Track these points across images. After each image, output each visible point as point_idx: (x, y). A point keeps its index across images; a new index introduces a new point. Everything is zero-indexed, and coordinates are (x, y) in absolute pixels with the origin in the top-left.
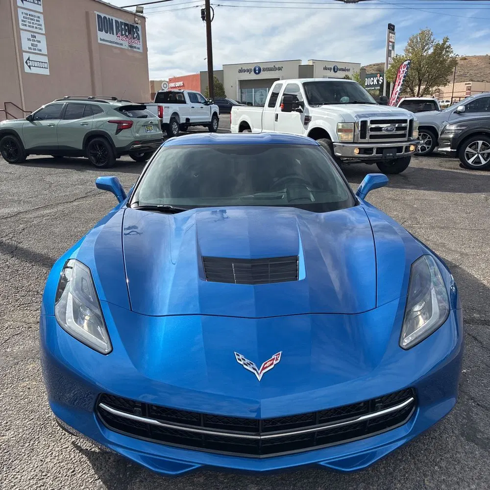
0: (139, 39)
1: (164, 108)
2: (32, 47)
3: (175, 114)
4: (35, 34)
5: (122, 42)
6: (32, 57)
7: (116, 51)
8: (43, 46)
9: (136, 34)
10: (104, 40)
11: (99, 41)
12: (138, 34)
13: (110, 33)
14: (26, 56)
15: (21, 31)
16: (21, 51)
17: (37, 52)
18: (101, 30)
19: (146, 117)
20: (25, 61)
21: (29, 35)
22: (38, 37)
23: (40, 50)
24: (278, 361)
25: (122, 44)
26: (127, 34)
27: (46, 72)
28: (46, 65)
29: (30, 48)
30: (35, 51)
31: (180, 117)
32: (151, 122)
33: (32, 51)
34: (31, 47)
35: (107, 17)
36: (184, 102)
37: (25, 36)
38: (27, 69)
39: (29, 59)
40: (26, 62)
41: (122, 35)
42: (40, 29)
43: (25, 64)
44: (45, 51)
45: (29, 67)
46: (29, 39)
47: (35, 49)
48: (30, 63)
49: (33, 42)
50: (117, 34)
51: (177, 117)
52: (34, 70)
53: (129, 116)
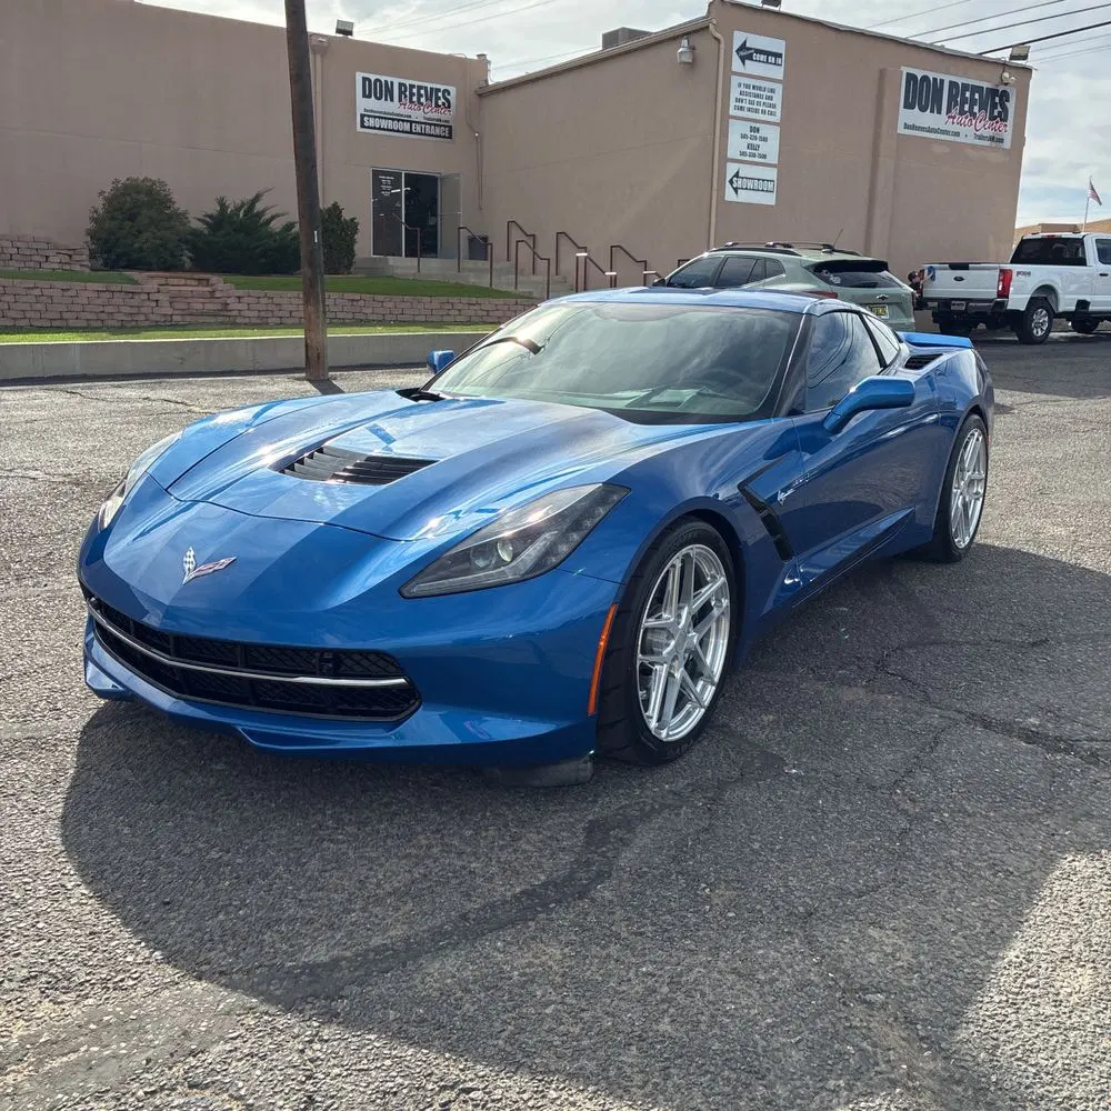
0: (1005, 120)
1: (1014, 275)
2: (748, 151)
3: (1047, 290)
4: (758, 125)
5: (956, 128)
6: (746, 171)
7: (938, 149)
8: (771, 149)
9: (999, 109)
10: (913, 127)
11: (901, 130)
12: (1005, 109)
13: (932, 111)
14: (731, 169)
15: (731, 121)
16: (725, 160)
17: (756, 159)
18: (909, 106)
19: (874, 285)
20: (728, 179)
21: (745, 127)
22: (765, 131)
23: (764, 157)
25: (957, 134)
26: (976, 109)
27: (769, 199)
28: (770, 185)
29: (743, 154)
30: (751, 159)
31: (1061, 296)
32: (883, 298)
33: (747, 158)
34: (746, 150)
35: (931, 75)
36: (1082, 262)
37: (736, 130)
38: (730, 195)
39: (737, 175)
40: (731, 182)
41: (962, 112)
42: (771, 114)
43: (728, 183)
44: (773, 158)
45: (736, 190)
46: (744, 136)
47: (754, 156)
48: (738, 183)
49: (751, 142)
50: (949, 111)
51: (1051, 299)
52: (744, 197)
53: (832, 283)
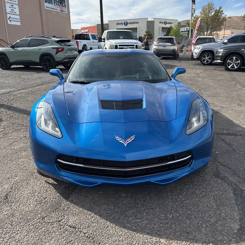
0: (65, 7)
1: (79, 42)
2: (12, 11)
3: (85, 45)
4: (13, 4)
5: (56, 8)
6: (12, 16)
7: (54, 13)
8: (17, 10)
9: (64, 4)
10: (47, 7)
11: (45, 8)
12: (65, 4)
13: (51, 4)
14: (8, 16)
15: (6, 3)
16: (6, 13)
17: (14, 13)
18: (46, 2)
19: (70, 46)
20: (8, 18)
21: (10, 5)
22: (15, 6)
23: (16, 13)
24: (133, 139)
25: (57, 10)
26: (59, 4)
27: (19, 24)
28: (19, 20)
29: (10, 12)
30: (13, 13)
31: (87, 47)
32: (73, 48)
33: (11, 13)
34: (11, 11)
36: (89, 39)
37: (8, 5)
38: (9, 22)
39: (10, 17)
41: (57, 5)
42: (15, 2)
43: (8, 20)
44: (18, 13)
45: (10, 21)
46: (10, 7)
47: (13, 12)
48: (11, 19)
49: (12, 9)
50: (54, 4)
51: (85, 47)
52: (13, 23)
53: (62, 45)
